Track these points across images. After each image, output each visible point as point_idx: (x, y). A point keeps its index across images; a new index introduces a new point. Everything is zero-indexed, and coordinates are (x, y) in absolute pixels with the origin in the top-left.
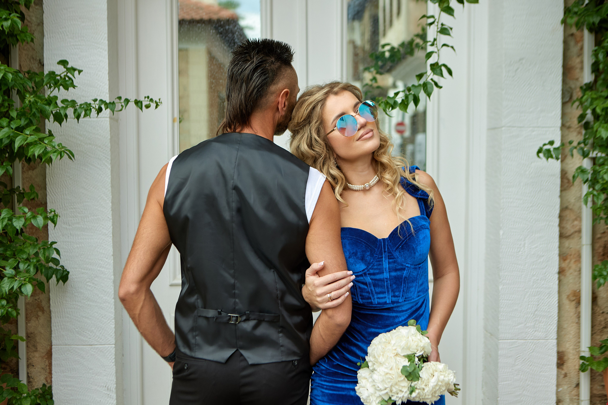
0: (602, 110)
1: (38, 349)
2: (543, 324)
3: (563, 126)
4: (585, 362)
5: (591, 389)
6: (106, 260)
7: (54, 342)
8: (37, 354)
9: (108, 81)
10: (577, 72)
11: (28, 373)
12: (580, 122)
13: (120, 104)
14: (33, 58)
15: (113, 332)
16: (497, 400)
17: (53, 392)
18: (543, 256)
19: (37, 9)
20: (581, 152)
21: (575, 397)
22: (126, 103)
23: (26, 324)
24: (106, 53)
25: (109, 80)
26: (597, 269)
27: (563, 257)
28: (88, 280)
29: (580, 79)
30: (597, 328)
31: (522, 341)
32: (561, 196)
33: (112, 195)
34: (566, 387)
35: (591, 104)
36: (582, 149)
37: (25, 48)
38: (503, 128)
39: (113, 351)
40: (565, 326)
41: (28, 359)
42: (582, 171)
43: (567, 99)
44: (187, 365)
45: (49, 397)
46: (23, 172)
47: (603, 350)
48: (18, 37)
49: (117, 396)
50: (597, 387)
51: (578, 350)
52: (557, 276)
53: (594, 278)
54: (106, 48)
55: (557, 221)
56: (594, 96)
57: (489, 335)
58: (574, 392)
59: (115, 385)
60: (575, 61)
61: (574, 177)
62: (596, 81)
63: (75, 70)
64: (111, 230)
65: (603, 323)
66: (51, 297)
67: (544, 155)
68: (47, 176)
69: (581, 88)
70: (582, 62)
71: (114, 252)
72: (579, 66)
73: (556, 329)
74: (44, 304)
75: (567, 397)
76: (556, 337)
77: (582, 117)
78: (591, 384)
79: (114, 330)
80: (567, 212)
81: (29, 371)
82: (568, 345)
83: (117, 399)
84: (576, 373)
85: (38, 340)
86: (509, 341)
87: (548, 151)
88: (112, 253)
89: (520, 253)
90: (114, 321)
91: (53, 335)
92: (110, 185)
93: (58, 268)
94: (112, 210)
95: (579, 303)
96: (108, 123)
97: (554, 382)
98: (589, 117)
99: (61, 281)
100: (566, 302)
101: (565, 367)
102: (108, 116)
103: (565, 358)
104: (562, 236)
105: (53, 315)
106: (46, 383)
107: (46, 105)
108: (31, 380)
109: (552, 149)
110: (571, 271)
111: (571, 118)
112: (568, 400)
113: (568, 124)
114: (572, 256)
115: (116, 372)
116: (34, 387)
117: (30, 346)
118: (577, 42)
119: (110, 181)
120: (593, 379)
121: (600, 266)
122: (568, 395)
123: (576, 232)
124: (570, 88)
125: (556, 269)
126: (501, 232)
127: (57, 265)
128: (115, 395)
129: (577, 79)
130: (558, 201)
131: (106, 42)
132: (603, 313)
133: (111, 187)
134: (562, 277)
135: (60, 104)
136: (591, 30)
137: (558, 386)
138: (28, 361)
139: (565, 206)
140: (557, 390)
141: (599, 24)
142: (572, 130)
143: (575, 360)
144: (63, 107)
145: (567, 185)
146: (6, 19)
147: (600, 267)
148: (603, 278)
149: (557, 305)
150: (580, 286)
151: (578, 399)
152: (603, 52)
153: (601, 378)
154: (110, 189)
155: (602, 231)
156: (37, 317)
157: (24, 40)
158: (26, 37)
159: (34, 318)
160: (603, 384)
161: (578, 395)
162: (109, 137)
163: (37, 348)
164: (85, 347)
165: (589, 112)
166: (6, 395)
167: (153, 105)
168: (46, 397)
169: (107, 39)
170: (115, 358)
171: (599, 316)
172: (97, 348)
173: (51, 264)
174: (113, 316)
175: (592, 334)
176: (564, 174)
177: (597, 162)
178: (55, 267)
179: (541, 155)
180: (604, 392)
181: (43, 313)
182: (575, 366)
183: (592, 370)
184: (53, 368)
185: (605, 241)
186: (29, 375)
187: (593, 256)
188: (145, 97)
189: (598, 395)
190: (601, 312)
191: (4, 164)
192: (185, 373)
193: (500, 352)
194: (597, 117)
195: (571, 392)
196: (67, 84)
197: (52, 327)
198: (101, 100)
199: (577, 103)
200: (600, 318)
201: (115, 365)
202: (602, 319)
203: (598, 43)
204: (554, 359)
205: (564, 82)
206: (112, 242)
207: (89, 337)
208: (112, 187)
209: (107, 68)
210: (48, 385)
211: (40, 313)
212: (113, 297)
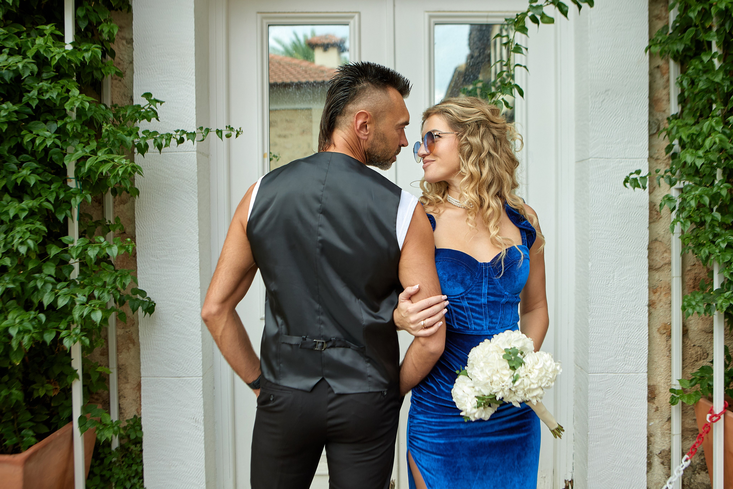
0: (688, 137)
1: (130, 381)
2: (633, 357)
3: (651, 157)
4: (675, 395)
5: (683, 423)
6: (194, 293)
7: (143, 374)
8: (128, 386)
9: (195, 116)
10: (663, 104)
11: (119, 405)
12: (667, 153)
13: (202, 134)
14: (125, 95)
15: (201, 364)
16: (587, 435)
17: (142, 423)
18: (633, 288)
19: (129, 48)
20: (668, 180)
21: (666, 432)
22: (206, 133)
23: (118, 356)
24: (194, 88)
25: (196, 114)
26: (686, 300)
27: (653, 289)
28: (175, 312)
29: (667, 111)
30: (688, 361)
31: (612, 374)
32: (650, 228)
33: (199, 227)
34: (657, 421)
35: (677, 132)
36: (669, 177)
37: (118, 85)
38: (590, 160)
39: (201, 383)
40: (656, 359)
41: (119, 391)
42: (669, 199)
43: (655, 131)
44: (274, 396)
45: (138, 428)
46: (114, 207)
47: (693, 382)
48: (103, 71)
49: (205, 428)
50: (689, 421)
51: (669, 384)
52: (647, 308)
53: (684, 308)
54: (194, 83)
55: (647, 252)
56: (681, 124)
57: (580, 368)
58: (666, 427)
59: (203, 418)
60: (661, 93)
61: (661, 205)
62: (682, 111)
63: (157, 101)
64: (198, 262)
65: (694, 356)
66: (140, 330)
67: (631, 185)
68: (136, 209)
69: (668, 119)
70: (669, 94)
71: (201, 284)
72: (665, 98)
73: (646, 363)
74: (134, 336)
75: (659, 431)
76: (646, 370)
77: (669, 148)
78: (682, 418)
79: (202, 362)
80: (657, 244)
81: (120, 403)
82: (659, 379)
83: (205, 431)
84: (668, 407)
85: (129, 372)
86: (599, 374)
87: (635, 180)
88: (199, 286)
89: (609, 285)
90: (201, 353)
91: (142, 367)
92: (197, 218)
93: (145, 299)
94: (199, 243)
95: (670, 336)
96: (196, 156)
97: (645, 416)
98: (677, 147)
99: (148, 313)
100: (656, 335)
101: (656, 401)
102: (196, 150)
103: (657, 392)
104: (651, 268)
105: (142, 347)
106: (137, 414)
107: (126, 135)
108: (123, 411)
109: (638, 178)
110: (662, 303)
111: (658, 150)
112: (660, 434)
113: (655, 156)
114: (662, 289)
115: (205, 404)
116: (125, 418)
117: (121, 377)
118: (663, 75)
119: (197, 214)
120: (684, 413)
121: (690, 296)
122: (660, 429)
123: (665, 264)
124: (658, 120)
125: (646, 302)
126: (590, 264)
127: (143, 297)
128: (203, 427)
129: (664, 111)
130: (646, 232)
131: (194, 77)
132: (694, 346)
133: (198, 220)
134: (653, 310)
135: (141, 135)
136: (675, 59)
137: (649, 420)
138: (119, 393)
139: (654, 238)
140: (648, 424)
141: (682, 52)
142: (659, 161)
143: (666, 394)
144: (143, 137)
145: (656, 217)
146: (87, 50)
147: (689, 298)
148: (691, 308)
149: (647, 338)
150: (670, 319)
151: (670, 433)
152: (687, 79)
153: (693, 411)
154: (197, 221)
155: (692, 264)
156: (128, 349)
157: (109, 73)
158: (110, 70)
159: (125, 350)
160: (695, 418)
161: (670, 429)
162: (196, 171)
163: (128, 380)
164: (173, 378)
165: (676, 142)
166: (89, 425)
167: (234, 134)
168: (136, 428)
169: (194, 74)
170: (203, 390)
171: (690, 349)
172: (185, 380)
173: (138, 296)
174: (200, 348)
175: (683, 368)
176: (652, 206)
177: (684, 191)
178: (141, 298)
179: (628, 184)
180: (696, 427)
181: (134, 345)
182: (666, 400)
183: (683, 403)
184: (142, 399)
185: (695, 274)
186: (121, 406)
187: (683, 289)
188: (226, 127)
189: (690, 429)
190: (692, 345)
191: (83, 192)
192: (270, 405)
193: (589, 386)
194: (683, 146)
195: (663, 426)
196: (149, 115)
197: (141, 359)
198: (182, 131)
199: (664, 133)
200: (692, 351)
201: (203, 397)
202: (693, 352)
203: (683, 71)
204: (645, 393)
205: (651, 113)
206: (199, 275)
207: (177, 369)
208: (200, 219)
209: (195, 103)
210: (139, 417)
211: (131, 345)
212: (200, 329)
